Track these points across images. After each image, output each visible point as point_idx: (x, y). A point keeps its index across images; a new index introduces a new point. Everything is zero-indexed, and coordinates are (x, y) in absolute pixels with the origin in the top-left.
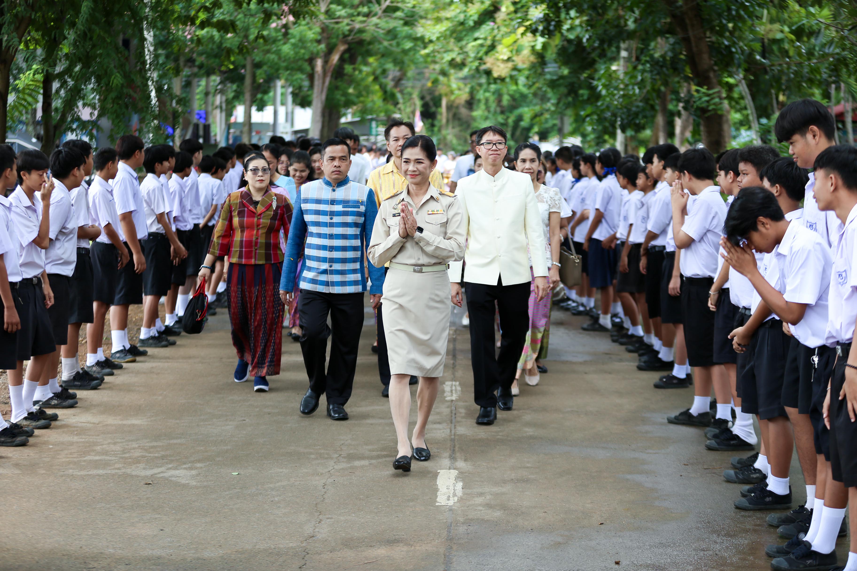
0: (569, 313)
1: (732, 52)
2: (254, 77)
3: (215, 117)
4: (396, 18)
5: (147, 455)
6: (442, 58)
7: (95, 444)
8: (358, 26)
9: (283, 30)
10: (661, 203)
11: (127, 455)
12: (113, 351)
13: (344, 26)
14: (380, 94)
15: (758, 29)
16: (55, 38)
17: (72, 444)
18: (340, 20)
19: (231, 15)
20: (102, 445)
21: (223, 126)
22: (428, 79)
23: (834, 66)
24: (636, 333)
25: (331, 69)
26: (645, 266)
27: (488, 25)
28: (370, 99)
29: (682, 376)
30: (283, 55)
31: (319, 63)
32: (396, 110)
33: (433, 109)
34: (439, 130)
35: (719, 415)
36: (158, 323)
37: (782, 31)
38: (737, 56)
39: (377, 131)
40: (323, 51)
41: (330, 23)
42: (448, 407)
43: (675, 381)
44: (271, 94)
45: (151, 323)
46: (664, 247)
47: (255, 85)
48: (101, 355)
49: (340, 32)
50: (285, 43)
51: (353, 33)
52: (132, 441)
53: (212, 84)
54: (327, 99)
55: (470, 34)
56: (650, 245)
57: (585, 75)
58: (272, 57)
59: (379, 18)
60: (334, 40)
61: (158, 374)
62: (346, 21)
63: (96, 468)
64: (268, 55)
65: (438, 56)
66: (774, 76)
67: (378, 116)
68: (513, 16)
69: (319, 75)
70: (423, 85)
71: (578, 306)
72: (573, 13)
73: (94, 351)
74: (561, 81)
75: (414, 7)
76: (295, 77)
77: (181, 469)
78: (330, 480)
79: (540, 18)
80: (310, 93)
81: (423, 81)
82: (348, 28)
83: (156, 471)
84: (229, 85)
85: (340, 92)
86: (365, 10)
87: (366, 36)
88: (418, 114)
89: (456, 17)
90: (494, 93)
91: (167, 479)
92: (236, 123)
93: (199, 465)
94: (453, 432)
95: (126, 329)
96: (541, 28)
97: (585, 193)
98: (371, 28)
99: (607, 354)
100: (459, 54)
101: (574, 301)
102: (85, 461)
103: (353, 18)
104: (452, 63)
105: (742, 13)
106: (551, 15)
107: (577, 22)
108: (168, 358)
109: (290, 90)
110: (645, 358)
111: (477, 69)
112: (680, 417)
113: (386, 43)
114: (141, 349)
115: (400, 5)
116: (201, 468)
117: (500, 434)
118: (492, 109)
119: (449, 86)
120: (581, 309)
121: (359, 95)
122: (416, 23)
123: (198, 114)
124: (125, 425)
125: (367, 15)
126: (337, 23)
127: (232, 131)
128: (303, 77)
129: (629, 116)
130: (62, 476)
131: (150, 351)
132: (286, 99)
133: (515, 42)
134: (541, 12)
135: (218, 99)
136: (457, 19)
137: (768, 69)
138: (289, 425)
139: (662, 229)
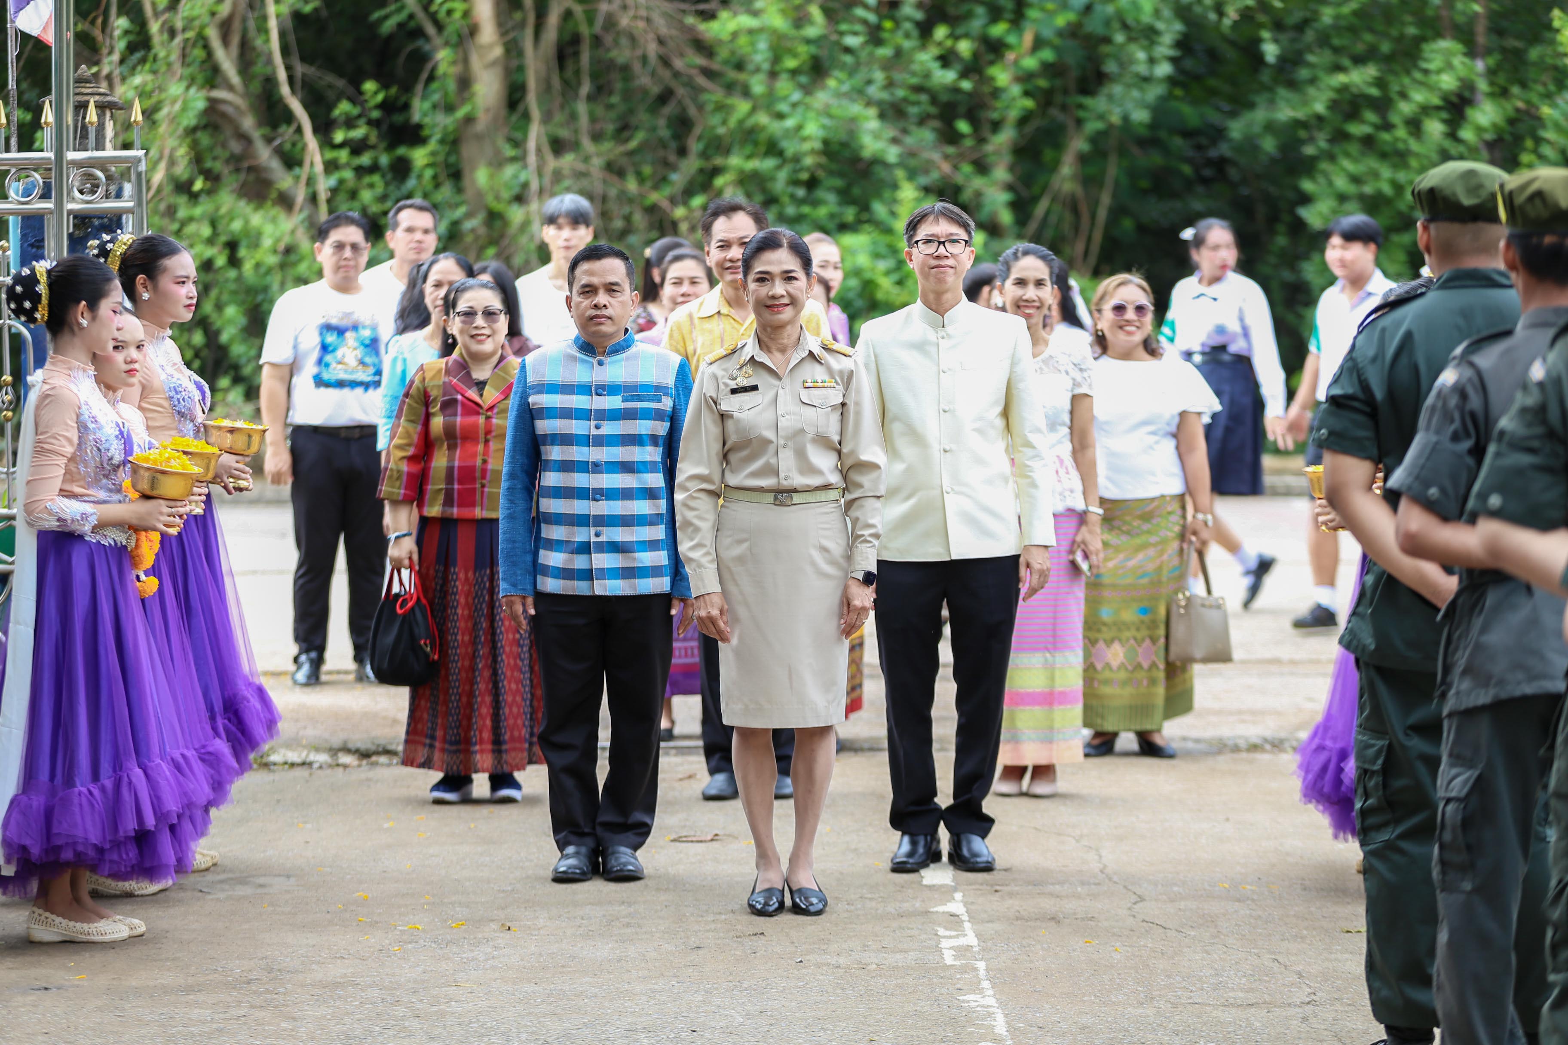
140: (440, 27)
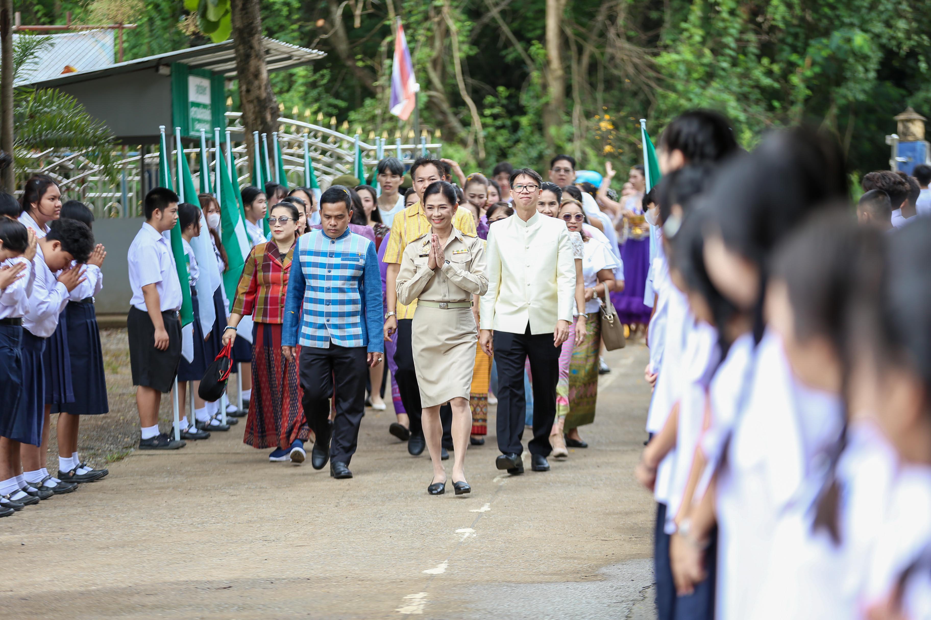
140: (533, 60)
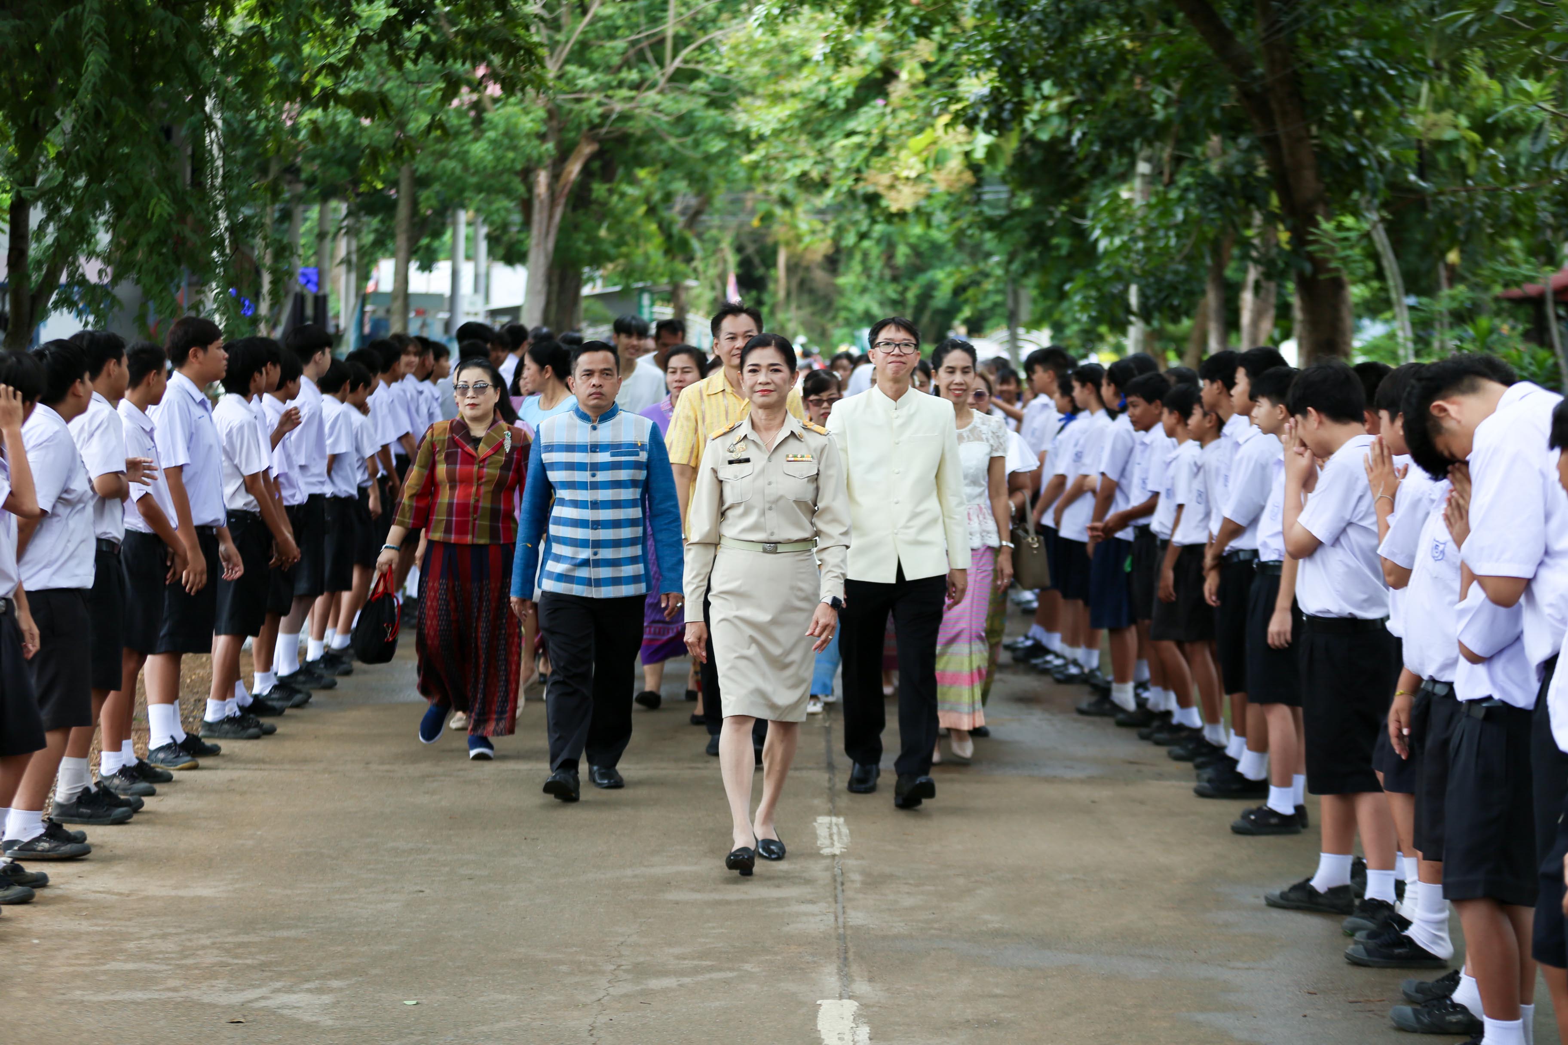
0: (1048, 679)
1: (1360, 167)
2: (414, 204)
3: (335, 281)
4: (693, 93)
5: (231, 961)
6: (785, 171)
7: (126, 937)
8: (619, 107)
9: (472, 114)
10: (1252, 464)
11: (190, 961)
12: (153, 745)
13: (592, 108)
14: (658, 240)
15: (1412, 122)
16: (36, 122)
17: (77, 936)
18: (584, 95)
19: (372, 83)
20: (140, 939)
21: (352, 300)
22: (753, 212)
23: (1562, 194)
24: (1186, 722)
25: (566, 190)
26: (1214, 589)
27: (874, 107)
28: (640, 251)
29: (1287, 809)
30: (472, 162)
31: (542, 178)
32: (688, 270)
33: (760, 271)
34: (772, 313)
35: (1370, 893)
36: (240, 688)
37: (1456, 127)
38: (1370, 174)
39: (652, 313)
40: (550, 156)
41: (565, 100)
42: (827, 869)
43: (1274, 821)
44: (447, 237)
45: (226, 691)
46: (1255, 553)
47: (416, 219)
48: (128, 755)
49: (584, 119)
50: (476, 140)
51: (609, 122)
52: (199, 931)
53: (330, 216)
54: (557, 248)
55: (838, 124)
56: (1227, 548)
57: (1063, 208)
58: (451, 165)
59: (662, 92)
60: (572, 134)
61: (243, 793)
62: (597, 97)
63: (129, 987)
64: (444, 162)
65: (775, 166)
66: (1442, 215)
67: (655, 283)
68: (922, 91)
69: (541, 202)
70: (741, 225)
71: (1065, 665)
72: (1047, 87)
73: (116, 746)
74: (1017, 220)
75: (729, 71)
76: (494, 207)
77: (301, 991)
78: (603, 1019)
79: (983, 96)
80: (522, 236)
81: (742, 217)
82: (599, 110)
83: (250, 994)
84: (365, 219)
85: (583, 236)
86: (634, 76)
87: (636, 128)
88: (732, 281)
89: (810, 91)
90: (879, 241)
91: (274, 1013)
92: (376, 294)
93: (335, 984)
94: (841, 920)
95: (177, 702)
96: (984, 114)
97: (1081, 442)
98: (645, 111)
99: (1131, 763)
100: (816, 163)
101: (1058, 656)
102: (105, 972)
103: (610, 93)
104: (803, 182)
105: (1381, 90)
106: (1005, 90)
107: (1053, 106)
108: (262, 761)
109: (484, 230)
110: (1208, 773)
111: (852, 194)
112: (1292, 896)
113: (673, 142)
114: (208, 742)
115: (701, 67)
116: (341, 989)
117: (936, 926)
118: (875, 273)
119: (794, 227)
120: (1073, 670)
121: (620, 242)
122: (733, 105)
123: (304, 275)
124: (182, 898)
125: (637, 86)
126: (579, 101)
127: (369, 308)
128: (512, 205)
129: (1159, 291)
130: (61, 1003)
131: (226, 746)
132: (476, 247)
133: (934, 143)
134: (984, 85)
135: (342, 247)
136: (813, 96)
137: (1429, 199)
138: (511, 903)
139: (1251, 517)
